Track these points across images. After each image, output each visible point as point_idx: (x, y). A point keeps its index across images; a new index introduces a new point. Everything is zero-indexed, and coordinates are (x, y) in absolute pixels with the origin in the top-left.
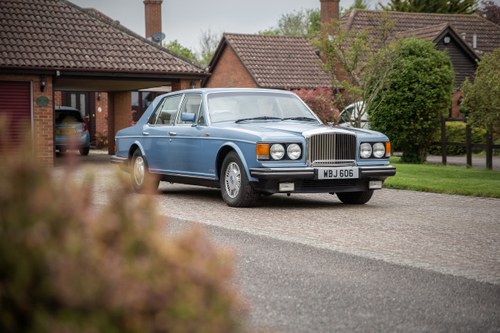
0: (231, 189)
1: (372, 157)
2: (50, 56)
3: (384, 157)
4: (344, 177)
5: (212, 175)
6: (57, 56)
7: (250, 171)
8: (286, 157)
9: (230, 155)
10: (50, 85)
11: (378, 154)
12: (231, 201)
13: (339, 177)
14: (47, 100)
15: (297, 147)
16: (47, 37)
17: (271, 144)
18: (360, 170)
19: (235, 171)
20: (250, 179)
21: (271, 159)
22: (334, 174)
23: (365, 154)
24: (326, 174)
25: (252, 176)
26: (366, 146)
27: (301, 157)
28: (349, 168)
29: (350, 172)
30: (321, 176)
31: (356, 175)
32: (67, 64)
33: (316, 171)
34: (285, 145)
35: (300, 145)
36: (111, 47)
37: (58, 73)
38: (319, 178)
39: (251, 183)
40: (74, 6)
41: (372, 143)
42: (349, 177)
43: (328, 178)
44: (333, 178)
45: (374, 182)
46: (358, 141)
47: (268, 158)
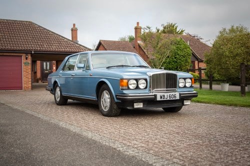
0: (105, 105)
1: (185, 87)
2: (30, 46)
3: (191, 87)
4: (171, 99)
5: (94, 98)
6: (33, 46)
7: (116, 96)
8: (137, 88)
9: (104, 86)
10: (30, 57)
11: (188, 85)
12: (105, 113)
13: (168, 99)
14: (29, 63)
15: (144, 81)
16: (30, 38)
17: (129, 80)
18: (180, 94)
19: (107, 96)
21: (129, 88)
22: (166, 97)
23: (181, 85)
24: (161, 97)
25: (117, 99)
26: (183, 81)
27: (146, 88)
28: (174, 94)
29: (175, 96)
30: (158, 99)
31: (178, 97)
32: (37, 49)
33: (155, 96)
34: (137, 80)
35: (146, 80)
37: (33, 52)
39: (116, 103)
40: (41, 27)
41: (185, 79)
42: (174, 99)
43: (163, 99)
44: (165, 99)
45: (187, 101)
46: (178, 77)
47: (127, 88)
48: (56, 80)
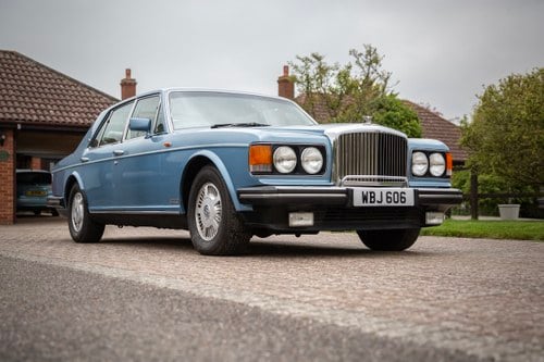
0: (206, 226)
1: (428, 174)
2: (12, 110)
3: (444, 176)
4: (393, 204)
5: (174, 207)
6: (20, 110)
7: (239, 193)
8: (299, 170)
9: (205, 171)
10: (11, 139)
11: (437, 170)
12: (205, 246)
13: (384, 203)
14: (8, 155)
15: (316, 153)
16: (11, 92)
17: (274, 147)
18: (416, 193)
19: (212, 197)
20: (238, 207)
21: (275, 172)
22: (378, 198)
23: (419, 169)
24: (365, 198)
25: (242, 201)
26: (420, 157)
27: (322, 171)
28: (399, 190)
29: (401, 197)
30: (358, 202)
31: (410, 202)
32: (29, 117)
33: (349, 193)
34: (298, 149)
35: (322, 149)
36: (77, 104)
37: (19, 127)
38: (355, 204)
39: (238, 214)
40: (43, 66)
41: (428, 153)
42: (400, 204)
43: (369, 204)
44: (376, 204)
45: (432, 214)
46: (410, 148)
47: (269, 170)
48: (75, 173)
